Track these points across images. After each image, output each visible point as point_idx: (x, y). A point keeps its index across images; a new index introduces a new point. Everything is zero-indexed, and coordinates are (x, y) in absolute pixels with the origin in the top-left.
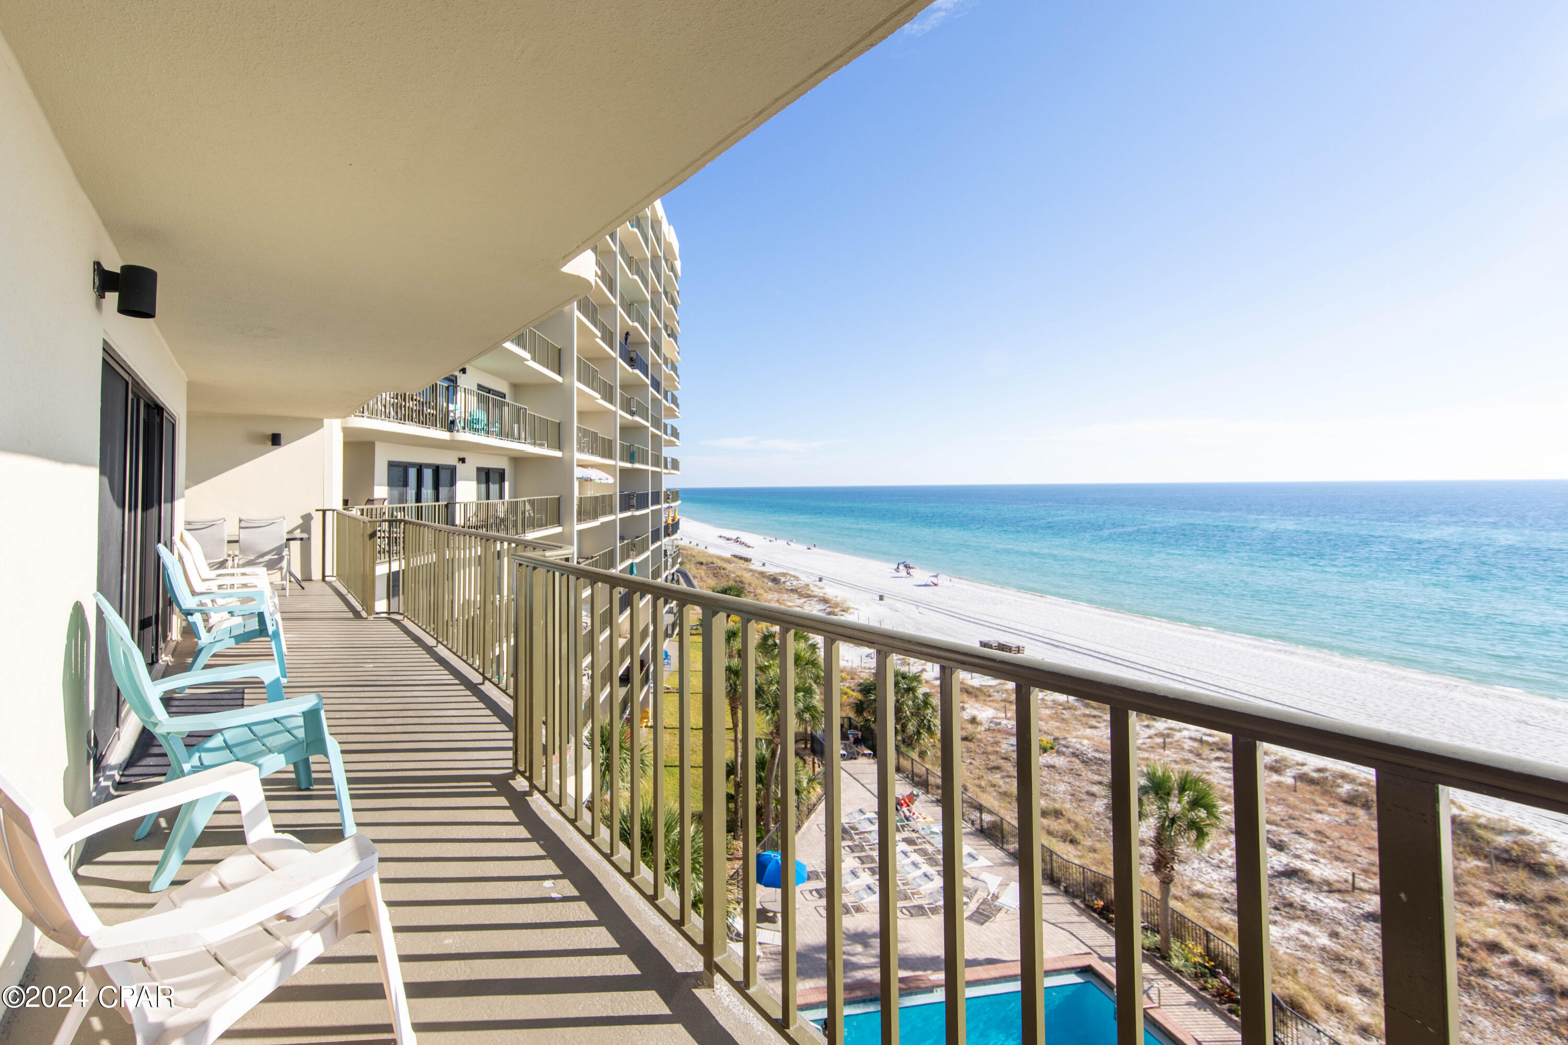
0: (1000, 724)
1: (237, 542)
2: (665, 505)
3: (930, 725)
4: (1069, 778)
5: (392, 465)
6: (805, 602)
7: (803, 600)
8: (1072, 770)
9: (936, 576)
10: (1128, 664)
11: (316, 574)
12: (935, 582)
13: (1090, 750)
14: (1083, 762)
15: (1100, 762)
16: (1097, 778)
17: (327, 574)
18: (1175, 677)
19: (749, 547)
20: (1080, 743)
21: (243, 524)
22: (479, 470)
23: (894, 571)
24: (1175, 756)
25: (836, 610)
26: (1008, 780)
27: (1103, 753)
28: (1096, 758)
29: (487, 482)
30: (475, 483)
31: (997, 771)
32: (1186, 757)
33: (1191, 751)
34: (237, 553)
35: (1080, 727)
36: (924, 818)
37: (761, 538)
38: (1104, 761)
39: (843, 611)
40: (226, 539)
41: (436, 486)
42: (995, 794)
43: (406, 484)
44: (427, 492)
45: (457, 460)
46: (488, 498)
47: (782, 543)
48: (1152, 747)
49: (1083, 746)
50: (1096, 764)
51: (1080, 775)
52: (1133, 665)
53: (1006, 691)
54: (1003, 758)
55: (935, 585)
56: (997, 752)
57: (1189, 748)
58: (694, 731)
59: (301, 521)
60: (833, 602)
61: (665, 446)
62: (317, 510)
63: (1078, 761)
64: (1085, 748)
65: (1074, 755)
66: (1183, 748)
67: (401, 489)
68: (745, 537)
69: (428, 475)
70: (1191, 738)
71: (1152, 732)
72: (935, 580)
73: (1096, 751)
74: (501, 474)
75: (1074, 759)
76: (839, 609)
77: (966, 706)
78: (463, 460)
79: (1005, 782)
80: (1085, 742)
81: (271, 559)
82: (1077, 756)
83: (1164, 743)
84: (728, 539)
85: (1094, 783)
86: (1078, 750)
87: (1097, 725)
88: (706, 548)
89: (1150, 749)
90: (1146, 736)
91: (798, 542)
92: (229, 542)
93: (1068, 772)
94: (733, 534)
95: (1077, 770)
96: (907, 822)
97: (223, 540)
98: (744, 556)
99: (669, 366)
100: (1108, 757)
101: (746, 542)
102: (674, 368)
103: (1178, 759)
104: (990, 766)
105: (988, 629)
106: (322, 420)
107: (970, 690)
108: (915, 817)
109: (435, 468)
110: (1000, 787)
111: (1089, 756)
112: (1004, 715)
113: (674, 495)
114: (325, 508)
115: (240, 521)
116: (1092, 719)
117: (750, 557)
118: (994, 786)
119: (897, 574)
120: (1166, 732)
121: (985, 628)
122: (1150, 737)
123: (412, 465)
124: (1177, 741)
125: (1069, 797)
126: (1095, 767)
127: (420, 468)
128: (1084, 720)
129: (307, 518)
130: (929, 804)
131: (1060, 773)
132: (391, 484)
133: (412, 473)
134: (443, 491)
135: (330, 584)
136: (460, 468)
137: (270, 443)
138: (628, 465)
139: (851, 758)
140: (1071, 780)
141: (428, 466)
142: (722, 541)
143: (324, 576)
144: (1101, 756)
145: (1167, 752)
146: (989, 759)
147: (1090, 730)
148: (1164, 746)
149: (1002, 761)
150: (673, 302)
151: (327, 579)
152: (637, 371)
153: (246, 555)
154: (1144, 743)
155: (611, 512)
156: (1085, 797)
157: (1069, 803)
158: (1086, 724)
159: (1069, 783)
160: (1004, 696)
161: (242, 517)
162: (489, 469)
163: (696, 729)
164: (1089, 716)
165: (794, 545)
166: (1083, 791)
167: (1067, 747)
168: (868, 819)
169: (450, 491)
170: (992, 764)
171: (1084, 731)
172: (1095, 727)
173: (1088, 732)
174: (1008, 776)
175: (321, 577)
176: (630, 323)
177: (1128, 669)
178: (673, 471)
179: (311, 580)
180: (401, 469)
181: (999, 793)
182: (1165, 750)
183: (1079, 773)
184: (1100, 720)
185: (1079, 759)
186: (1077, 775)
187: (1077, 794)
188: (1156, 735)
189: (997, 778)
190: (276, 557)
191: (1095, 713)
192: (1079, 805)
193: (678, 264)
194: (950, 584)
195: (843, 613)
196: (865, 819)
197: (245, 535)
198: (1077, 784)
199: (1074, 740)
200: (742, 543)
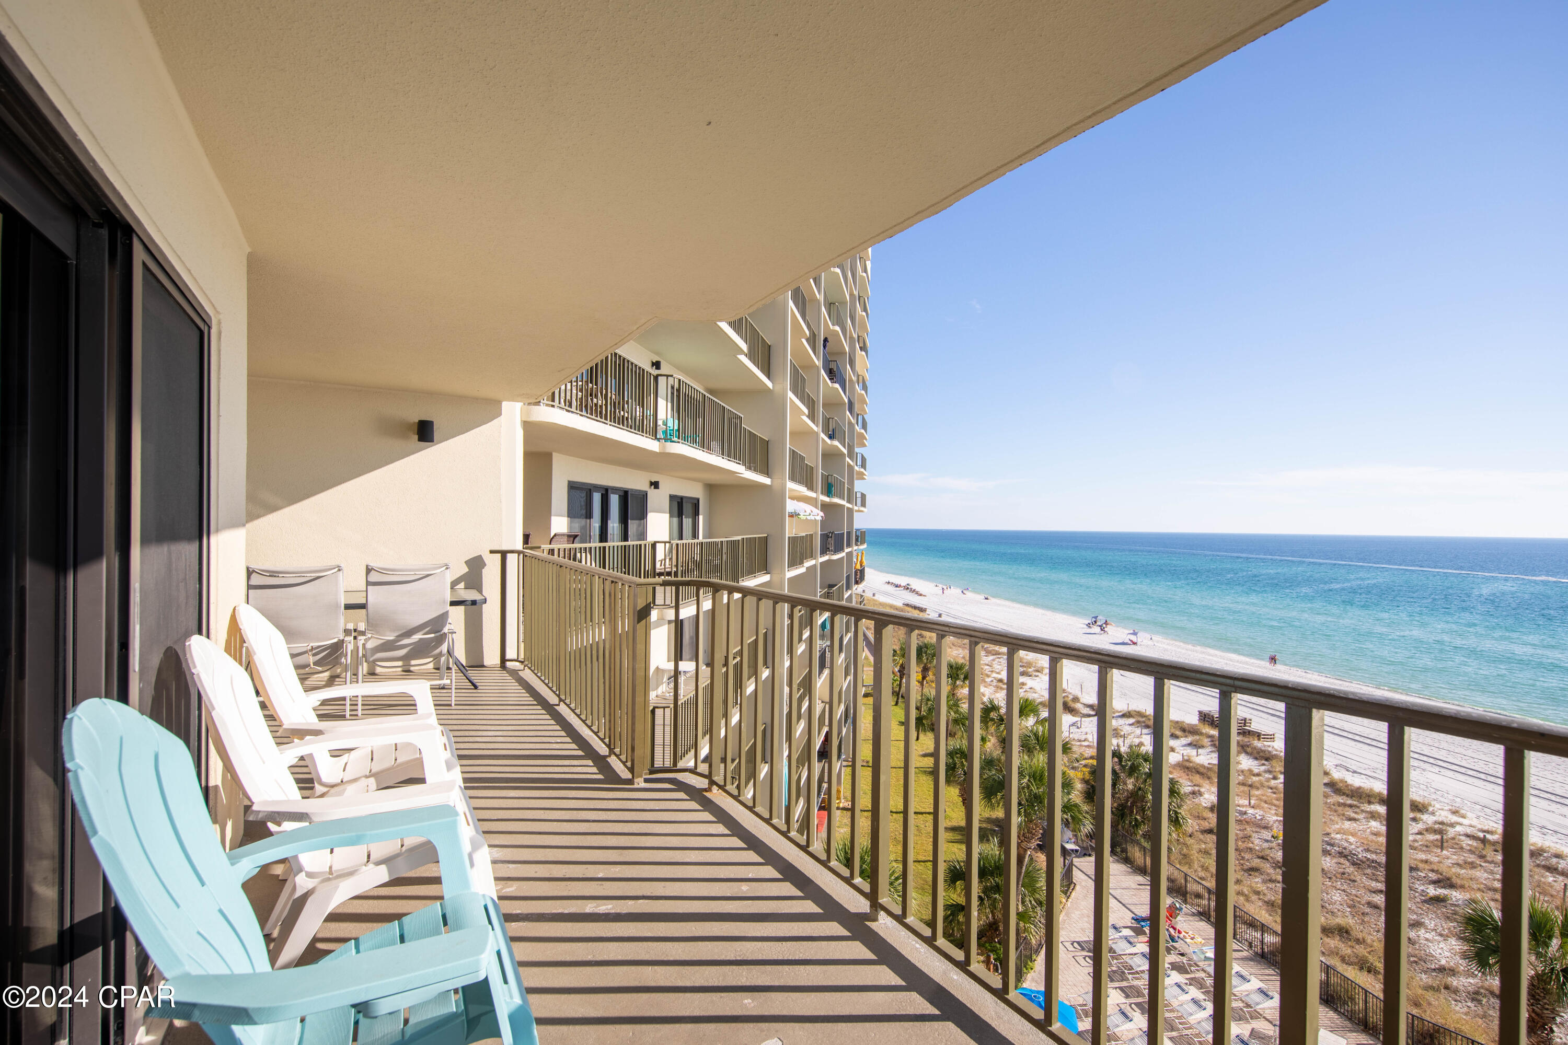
0: (1245, 813)
1: (363, 606)
2: (855, 548)
3: (1177, 817)
4: (1342, 884)
5: (573, 487)
6: (993, 660)
7: (991, 658)
8: (1343, 874)
9: (1135, 634)
10: (1368, 741)
11: (491, 657)
12: (1135, 641)
13: (1359, 850)
14: (1354, 864)
15: (1372, 864)
16: (1374, 884)
17: (508, 656)
18: (1425, 758)
19: (921, 595)
20: (1347, 841)
21: (374, 577)
22: (672, 498)
23: (1085, 626)
24: (1455, 857)
25: (1030, 670)
26: (1271, 885)
27: (1376, 853)
28: (1368, 859)
29: (680, 515)
30: (668, 515)
31: (1256, 874)
32: (1469, 860)
33: (1471, 852)
34: (362, 627)
35: (1336, 818)
36: (1192, 939)
37: (932, 585)
38: (1379, 864)
39: (1038, 671)
40: (343, 601)
41: (624, 520)
42: (1260, 904)
43: (589, 515)
44: (614, 525)
45: (648, 484)
46: (681, 538)
47: (955, 591)
48: (1427, 846)
49: (1351, 844)
50: (1369, 866)
51: (1354, 881)
52: (1374, 743)
53: (1242, 771)
54: (1259, 857)
55: (1135, 643)
56: (1251, 849)
57: (1468, 848)
58: (894, 815)
59: (465, 569)
60: (1025, 661)
61: (857, 479)
62: (492, 552)
63: (1348, 864)
64: (1353, 847)
65: (1341, 854)
66: (1462, 848)
67: (583, 521)
68: (916, 584)
69: (614, 500)
70: (1467, 836)
71: (1420, 826)
72: (1134, 638)
73: (1368, 850)
74: (695, 504)
75: (1342, 860)
76: (1033, 669)
77: (1202, 790)
78: (655, 485)
79: (1268, 888)
80: (1352, 839)
81: (421, 639)
82: (1345, 856)
83: (1442, 840)
84: (897, 586)
85: (1374, 892)
86: (1345, 849)
87: (1356, 816)
88: (874, 595)
89: (1424, 849)
90: (1416, 831)
91: (975, 591)
92: (348, 607)
93: (1339, 876)
94: (903, 581)
95: (1349, 875)
96: (1172, 943)
97: (337, 606)
98: (918, 605)
99: (861, 384)
100: (1383, 859)
101: (917, 590)
102: (865, 388)
103: (1461, 862)
104: (1245, 867)
105: (1202, 696)
106: (499, 403)
107: (1202, 770)
108: (1181, 936)
109: (622, 494)
110: (1264, 894)
111: (1360, 856)
112: (1246, 802)
113: (861, 537)
114: (504, 548)
115: (369, 570)
116: (1347, 809)
117: (924, 607)
118: (1257, 893)
119: (1089, 631)
120: (1437, 826)
121: (1198, 694)
122: (1420, 833)
123: (597, 488)
124: (1453, 839)
125: (1349, 910)
126: (1369, 871)
127: (605, 492)
128: (1340, 809)
129: (476, 565)
130: (1191, 918)
131: (1330, 878)
132: (571, 514)
133: (597, 498)
134: (633, 525)
135: (514, 673)
136: (652, 494)
137: (416, 437)
138: (827, 499)
139: (1085, 855)
140: (1345, 887)
141: (615, 490)
142: (891, 589)
143: (503, 660)
144: (1374, 857)
145: (1444, 852)
146: (1243, 858)
147: (1349, 823)
148: (1441, 845)
149: (1259, 860)
150: (865, 310)
151: (508, 664)
152: (837, 386)
153: (378, 633)
154: (1415, 841)
155: (812, 556)
156: (1368, 910)
157: (1350, 917)
158: (1343, 815)
159: (1344, 891)
160: (1241, 778)
161: (373, 564)
162: (682, 498)
163: (896, 813)
164: (1344, 805)
165: (969, 594)
166: (1363, 902)
167: (1332, 845)
168: (1126, 938)
169: (639, 525)
170: (1248, 865)
171: (1343, 824)
172: (1355, 820)
173: (1347, 825)
174: (1271, 881)
175: (498, 661)
176: (831, 327)
177: (1370, 747)
178: (862, 509)
179: (483, 666)
180: (584, 495)
181: (1265, 902)
182: (1442, 848)
183: (1352, 877)
184: (1358, 810)
185: (1348, 860)
186: (1350, 880)
187: (1357, 905)
188: (1427, 830)
189: (1257, 883)
190: (433, 635)
191: (1349, 802)
192: (1363, 921)
193: (869, 264)
194: (1150, 643)
195: (1037, 674)
196: (1121, 937)
197: (376, 597)
198: (1354, 892)
199: (1338, 836)
200: (913, 591)
